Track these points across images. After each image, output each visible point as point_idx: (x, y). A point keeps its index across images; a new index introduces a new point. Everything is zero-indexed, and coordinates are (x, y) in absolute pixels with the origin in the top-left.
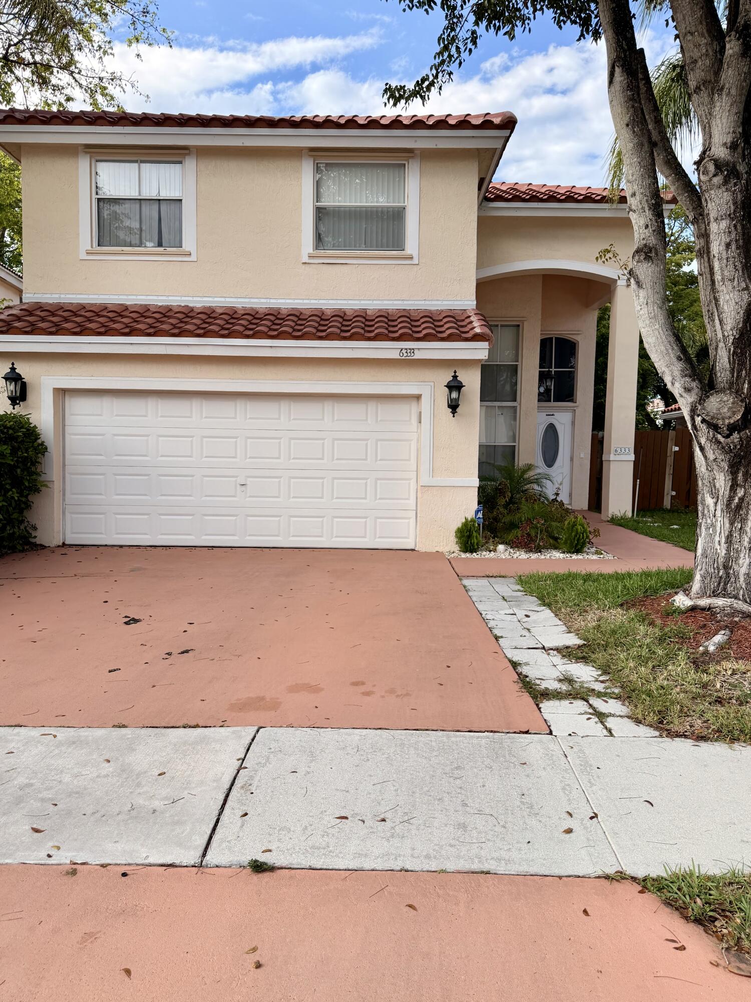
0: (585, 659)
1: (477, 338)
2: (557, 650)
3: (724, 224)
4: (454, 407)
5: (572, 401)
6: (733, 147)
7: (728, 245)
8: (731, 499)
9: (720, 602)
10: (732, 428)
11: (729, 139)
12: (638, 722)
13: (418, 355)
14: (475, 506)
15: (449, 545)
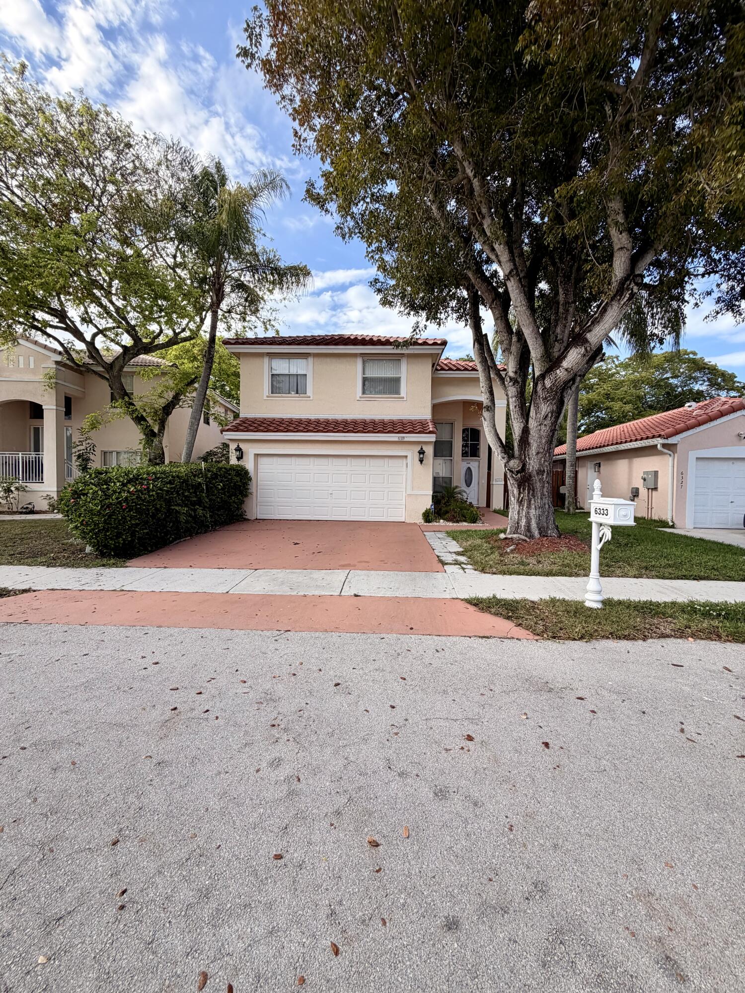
0: (463, 555)
1: (430, 432)
2: (455, 553)
3: (514, 399)
4: (421, 461)
5: (479, 457)
6: (516, 373)
7: (515, 407)
8: (519, 498)
9: (515, 536)
10: (518, 472)
11: (514, 370)
12: (475, 570)
13: (406, 439)
14: (430, 502)
15: (420, 520)
